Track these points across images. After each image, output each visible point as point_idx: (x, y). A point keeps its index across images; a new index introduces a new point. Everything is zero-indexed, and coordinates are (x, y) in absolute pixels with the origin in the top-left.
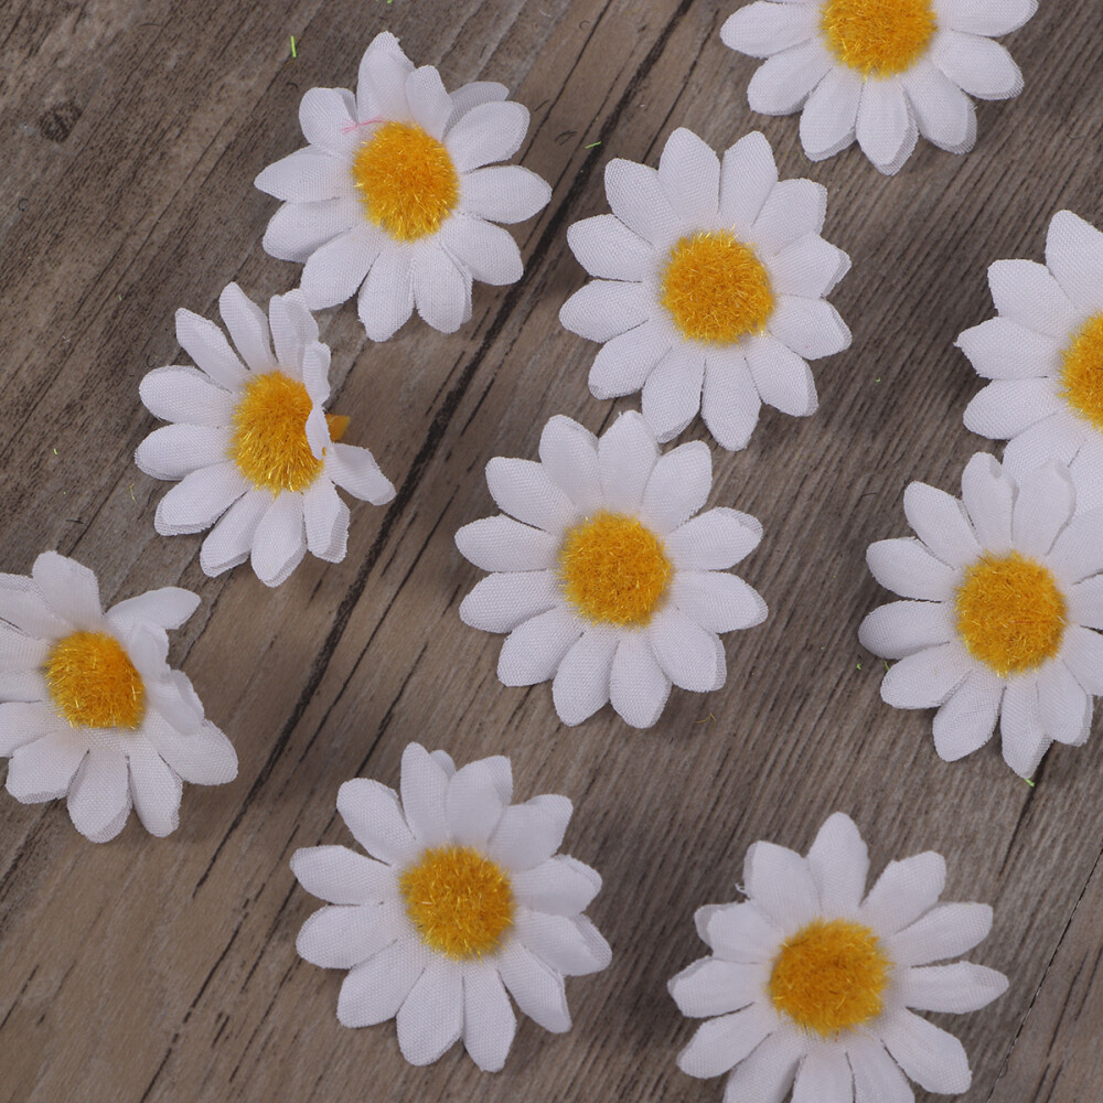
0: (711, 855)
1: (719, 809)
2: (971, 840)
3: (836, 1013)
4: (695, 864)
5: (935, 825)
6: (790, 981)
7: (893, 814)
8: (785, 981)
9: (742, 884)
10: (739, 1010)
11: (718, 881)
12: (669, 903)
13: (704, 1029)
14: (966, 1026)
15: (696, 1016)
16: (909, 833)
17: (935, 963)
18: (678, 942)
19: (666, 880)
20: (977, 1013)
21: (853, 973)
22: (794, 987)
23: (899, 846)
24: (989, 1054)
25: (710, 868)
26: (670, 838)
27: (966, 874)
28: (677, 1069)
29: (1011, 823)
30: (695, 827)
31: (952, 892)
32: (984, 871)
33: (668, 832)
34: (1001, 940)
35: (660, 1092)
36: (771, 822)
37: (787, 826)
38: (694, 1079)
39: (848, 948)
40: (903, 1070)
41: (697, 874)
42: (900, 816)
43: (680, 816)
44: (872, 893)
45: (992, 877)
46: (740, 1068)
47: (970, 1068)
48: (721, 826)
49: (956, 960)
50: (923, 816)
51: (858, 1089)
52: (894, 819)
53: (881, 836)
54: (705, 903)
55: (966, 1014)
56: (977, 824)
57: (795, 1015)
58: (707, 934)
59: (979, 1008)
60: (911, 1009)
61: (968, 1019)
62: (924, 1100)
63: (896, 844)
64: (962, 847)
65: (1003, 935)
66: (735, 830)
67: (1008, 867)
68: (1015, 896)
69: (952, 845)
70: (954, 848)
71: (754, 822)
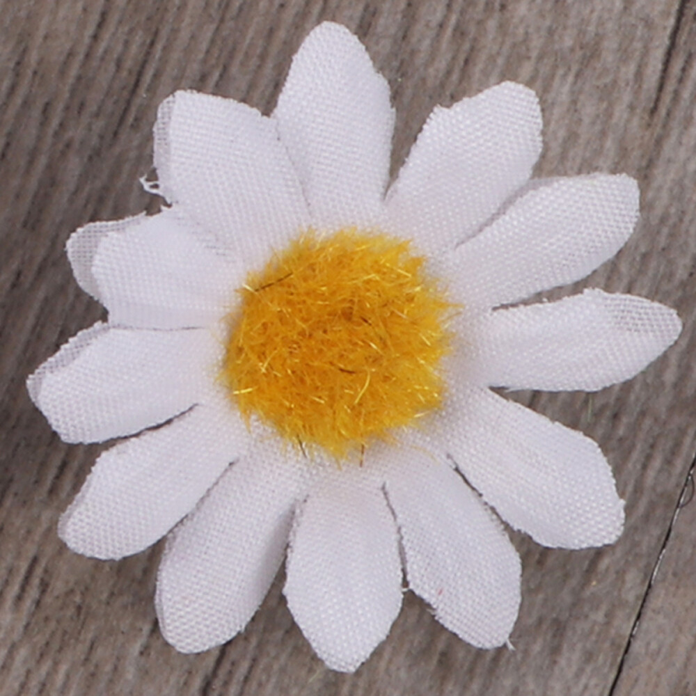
0: (99, 125)
1: (106, 36)
2: (590, 52)
3: (356, 410)
4: (68, 145)
5: (521, 31)
6: (262, 356)
7: (439, 16)
8: (253, 357)
9: (153, 176)
10: (169, 422)
11: (114, 175)
12: (25, 225)
13: (105, 461)
14: (608, 413)
15: (88, 440)
16: (472, 49)
17: (538, 297)
18: (46, 300)
19: (15, 182)
20: (627, 386)
21: (381, 331)
22: (270, 367)
23: (455, 77)
24: (657, 463)
25: (97, 153)
26: (18, 100)
27: (586, 120)
28: (63, 547)
29: (665, 14)
30: (63, 73)
31: (563, 157)
32: (620, 112)
33: (13, 89)
34: (662, 241)
35: (33, 593)
36: (208, 52)
37: (239, 57)
38: (98, 563)
39: (368, 282)
40: (493, 509)
41: (74, 166)
42: (453, 19)
43: (33, 57)
44: (403, 171)
45: (635, 122)
46: (181, 533)
47: (622, 494)
48: (112, 67)
49: (577, 288)
50: (497, 15)
51: (410, 553)
52: (441, 26)
53: (421, 59)
54: (93, 219)
55: (606, 390)
56: (601, 23)
57: (279, 419)
58: (92, 280)
59: (628, 377)
60: (499, 390)
61: (612, 401)
62: (540, 562)
63: (449, 73)
64: (575, 68)
65: (665, 231)
66: (140, 74)
67: (667, 98)
68: (682, 154)
69: (555, 67)
70: (561, 72)
71: (176, 55)
